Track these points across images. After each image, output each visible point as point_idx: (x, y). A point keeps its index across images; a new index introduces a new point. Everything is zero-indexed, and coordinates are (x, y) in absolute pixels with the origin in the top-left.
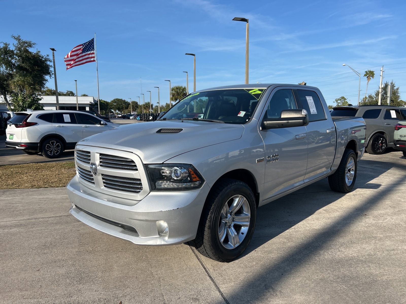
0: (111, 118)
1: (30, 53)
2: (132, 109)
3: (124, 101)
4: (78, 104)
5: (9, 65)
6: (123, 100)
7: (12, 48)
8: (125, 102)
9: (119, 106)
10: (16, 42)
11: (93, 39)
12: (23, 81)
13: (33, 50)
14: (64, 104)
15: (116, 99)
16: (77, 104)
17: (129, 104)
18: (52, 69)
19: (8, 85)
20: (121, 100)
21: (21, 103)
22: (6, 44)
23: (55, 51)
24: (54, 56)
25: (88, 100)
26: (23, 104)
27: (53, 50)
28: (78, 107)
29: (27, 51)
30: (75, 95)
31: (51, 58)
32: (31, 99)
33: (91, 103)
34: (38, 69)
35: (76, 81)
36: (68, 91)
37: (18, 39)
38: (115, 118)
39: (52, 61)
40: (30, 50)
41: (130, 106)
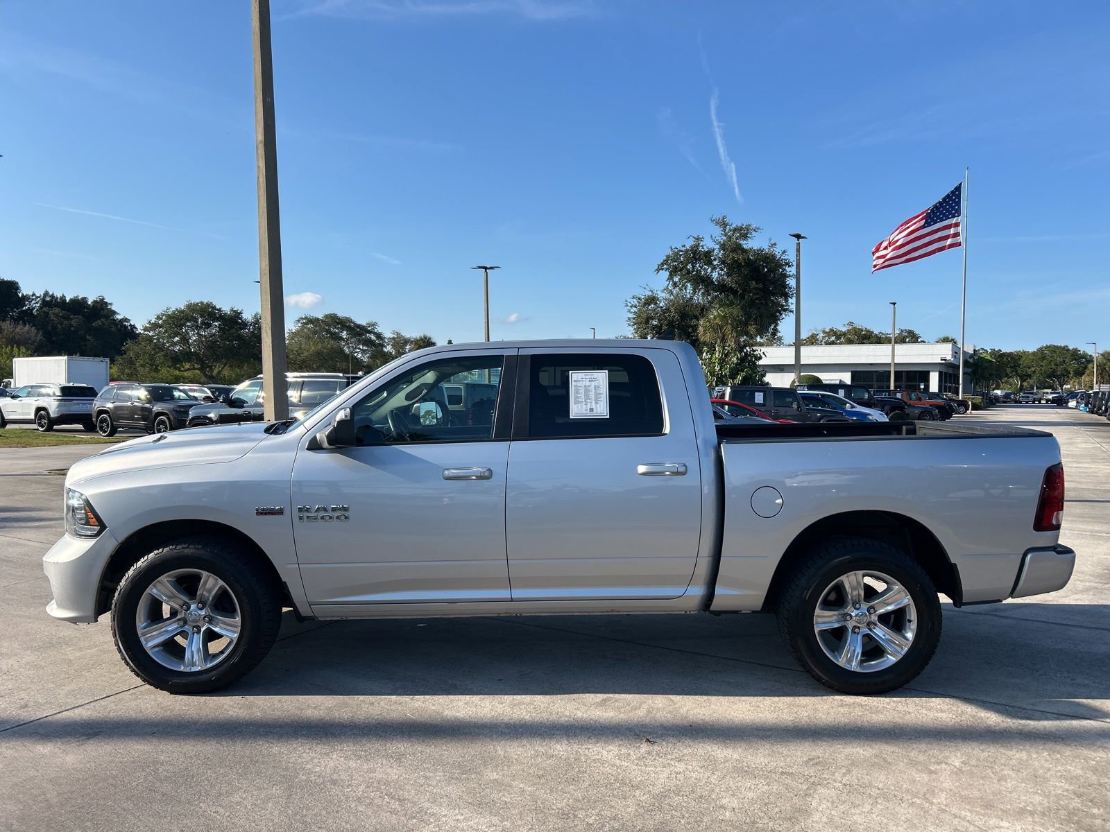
0: (1027, 402)
1: (744, 251)
2: (1097, 376)
3: (1076, 351)
4: (895, 364)
5: (702, 281)
6: (1071, 348)
7: (708, 244)
8: (1076, 355)
9: (1053, 366)
10: (717, 232)
11: (958, 188)
12: (724, 317)
13: (751, 244)
14: (871, 364)
15: (1047, 347)
16: (893, 365)
17: (1090, 360)
18: (791, 282)
19: (695, 328)
20: (1065, 349)
21: (717, 368)
22: (698, 239)
23: (804, 238)
24: (798, 250)
25: (938, 353)
26: (720, 370)
27: (798, 237)
28: (895, 372)
29: (738, 248)
30: (919, 340)
31: (791, 257)
32: (737, 358)
33: (945, 360)
34: (757, 288)
35: (894, 304)
36: (902, 331)
37: (723, 224)
38: (1040, 403)
39: (795, 263)
40: (747, 244)
41: (1090, 366)
